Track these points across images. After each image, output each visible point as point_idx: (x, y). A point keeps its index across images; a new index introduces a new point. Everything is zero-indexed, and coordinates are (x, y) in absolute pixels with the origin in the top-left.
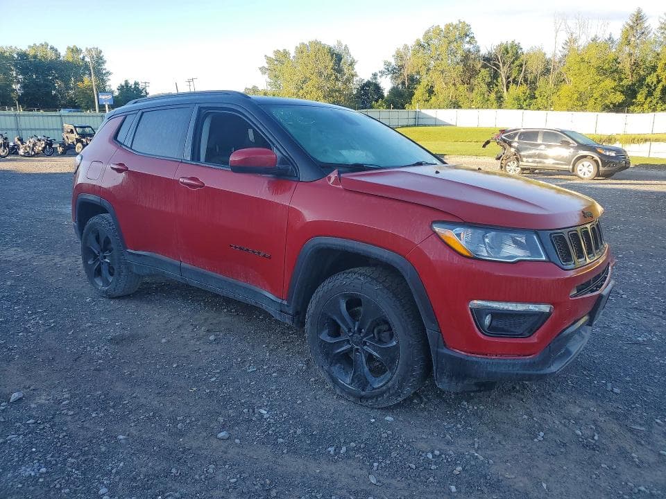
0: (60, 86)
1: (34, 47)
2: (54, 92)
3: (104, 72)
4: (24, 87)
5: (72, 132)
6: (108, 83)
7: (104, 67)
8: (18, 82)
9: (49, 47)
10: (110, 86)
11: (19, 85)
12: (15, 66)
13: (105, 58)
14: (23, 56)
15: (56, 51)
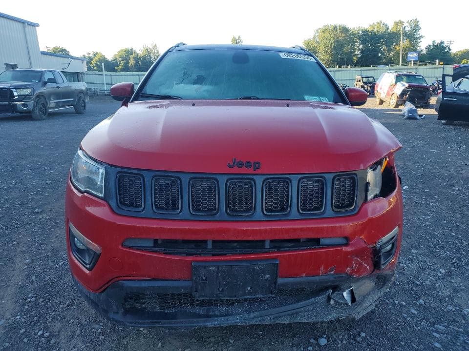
0: (384, 50)
1: (372, 26)
2: (380, 55)
3: (418, 36)
4: (362, 52)
5: (360, 81)
6: (420, 45)
7: (418, 33)
8: (359, 50)
9: (382, 24)
10: (420, 46)
11: (360, 52)
12: (359, 39)
13: (420, 26)
14: (365, 32)
15: (387, 25)
